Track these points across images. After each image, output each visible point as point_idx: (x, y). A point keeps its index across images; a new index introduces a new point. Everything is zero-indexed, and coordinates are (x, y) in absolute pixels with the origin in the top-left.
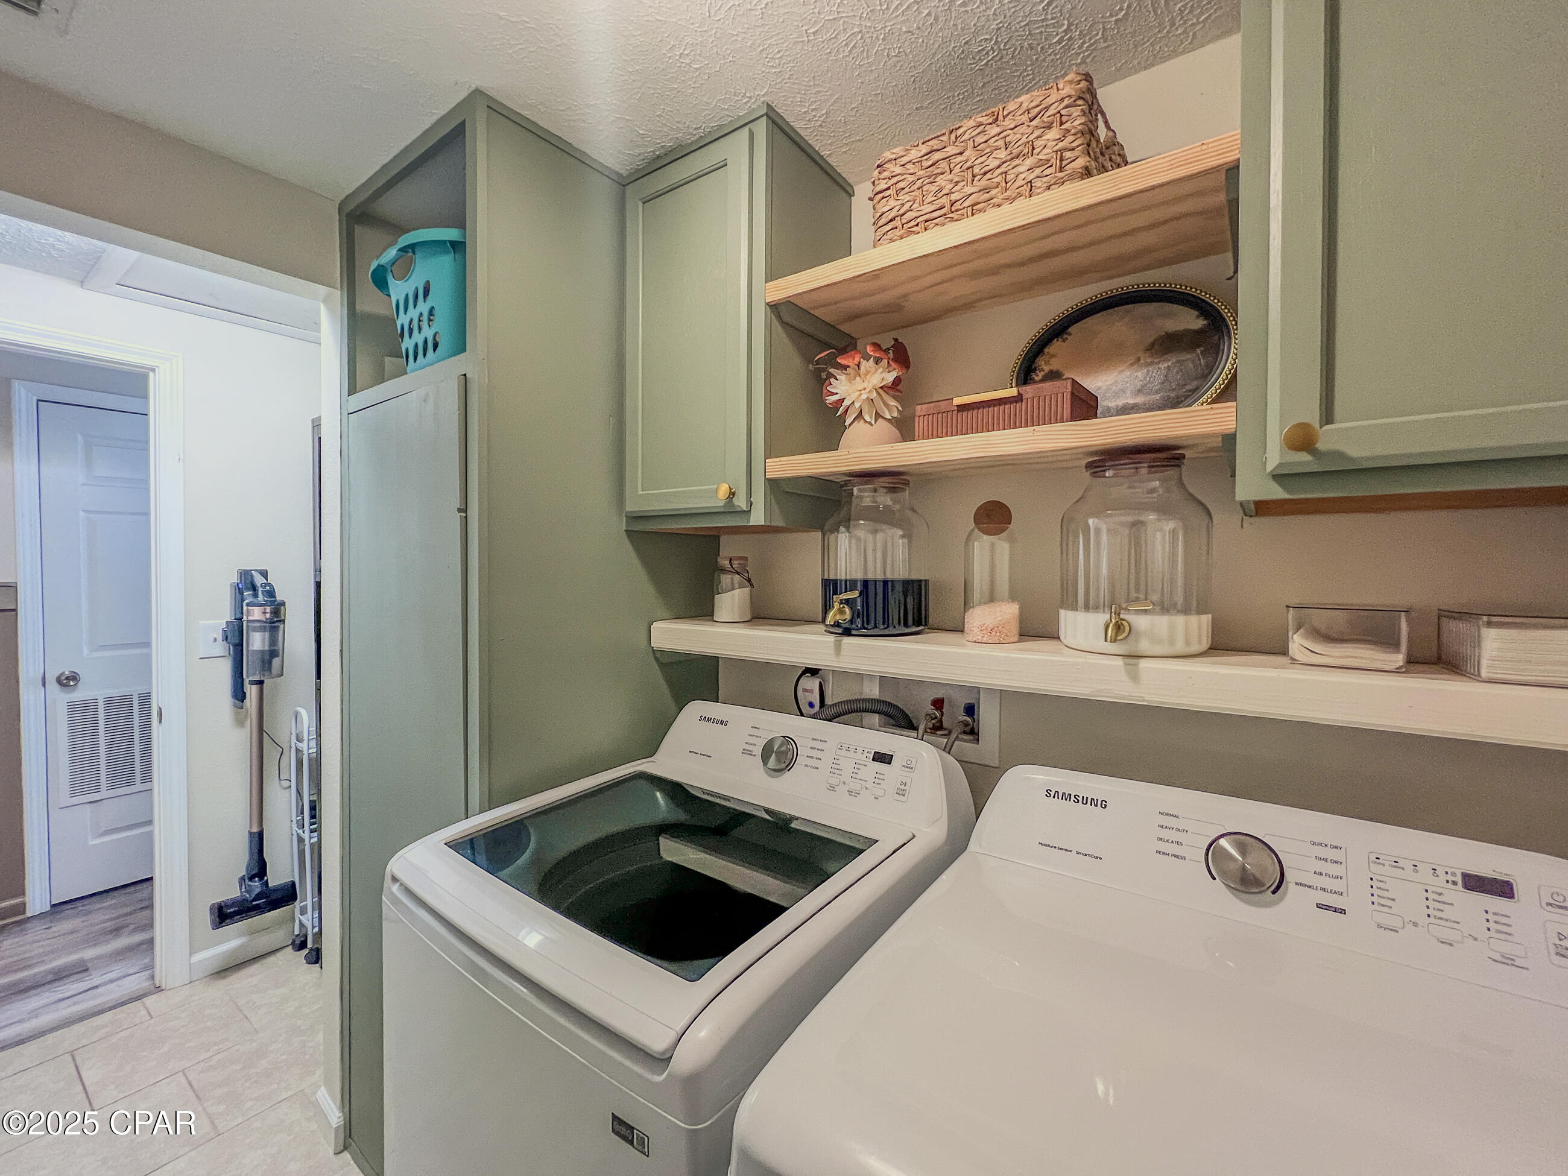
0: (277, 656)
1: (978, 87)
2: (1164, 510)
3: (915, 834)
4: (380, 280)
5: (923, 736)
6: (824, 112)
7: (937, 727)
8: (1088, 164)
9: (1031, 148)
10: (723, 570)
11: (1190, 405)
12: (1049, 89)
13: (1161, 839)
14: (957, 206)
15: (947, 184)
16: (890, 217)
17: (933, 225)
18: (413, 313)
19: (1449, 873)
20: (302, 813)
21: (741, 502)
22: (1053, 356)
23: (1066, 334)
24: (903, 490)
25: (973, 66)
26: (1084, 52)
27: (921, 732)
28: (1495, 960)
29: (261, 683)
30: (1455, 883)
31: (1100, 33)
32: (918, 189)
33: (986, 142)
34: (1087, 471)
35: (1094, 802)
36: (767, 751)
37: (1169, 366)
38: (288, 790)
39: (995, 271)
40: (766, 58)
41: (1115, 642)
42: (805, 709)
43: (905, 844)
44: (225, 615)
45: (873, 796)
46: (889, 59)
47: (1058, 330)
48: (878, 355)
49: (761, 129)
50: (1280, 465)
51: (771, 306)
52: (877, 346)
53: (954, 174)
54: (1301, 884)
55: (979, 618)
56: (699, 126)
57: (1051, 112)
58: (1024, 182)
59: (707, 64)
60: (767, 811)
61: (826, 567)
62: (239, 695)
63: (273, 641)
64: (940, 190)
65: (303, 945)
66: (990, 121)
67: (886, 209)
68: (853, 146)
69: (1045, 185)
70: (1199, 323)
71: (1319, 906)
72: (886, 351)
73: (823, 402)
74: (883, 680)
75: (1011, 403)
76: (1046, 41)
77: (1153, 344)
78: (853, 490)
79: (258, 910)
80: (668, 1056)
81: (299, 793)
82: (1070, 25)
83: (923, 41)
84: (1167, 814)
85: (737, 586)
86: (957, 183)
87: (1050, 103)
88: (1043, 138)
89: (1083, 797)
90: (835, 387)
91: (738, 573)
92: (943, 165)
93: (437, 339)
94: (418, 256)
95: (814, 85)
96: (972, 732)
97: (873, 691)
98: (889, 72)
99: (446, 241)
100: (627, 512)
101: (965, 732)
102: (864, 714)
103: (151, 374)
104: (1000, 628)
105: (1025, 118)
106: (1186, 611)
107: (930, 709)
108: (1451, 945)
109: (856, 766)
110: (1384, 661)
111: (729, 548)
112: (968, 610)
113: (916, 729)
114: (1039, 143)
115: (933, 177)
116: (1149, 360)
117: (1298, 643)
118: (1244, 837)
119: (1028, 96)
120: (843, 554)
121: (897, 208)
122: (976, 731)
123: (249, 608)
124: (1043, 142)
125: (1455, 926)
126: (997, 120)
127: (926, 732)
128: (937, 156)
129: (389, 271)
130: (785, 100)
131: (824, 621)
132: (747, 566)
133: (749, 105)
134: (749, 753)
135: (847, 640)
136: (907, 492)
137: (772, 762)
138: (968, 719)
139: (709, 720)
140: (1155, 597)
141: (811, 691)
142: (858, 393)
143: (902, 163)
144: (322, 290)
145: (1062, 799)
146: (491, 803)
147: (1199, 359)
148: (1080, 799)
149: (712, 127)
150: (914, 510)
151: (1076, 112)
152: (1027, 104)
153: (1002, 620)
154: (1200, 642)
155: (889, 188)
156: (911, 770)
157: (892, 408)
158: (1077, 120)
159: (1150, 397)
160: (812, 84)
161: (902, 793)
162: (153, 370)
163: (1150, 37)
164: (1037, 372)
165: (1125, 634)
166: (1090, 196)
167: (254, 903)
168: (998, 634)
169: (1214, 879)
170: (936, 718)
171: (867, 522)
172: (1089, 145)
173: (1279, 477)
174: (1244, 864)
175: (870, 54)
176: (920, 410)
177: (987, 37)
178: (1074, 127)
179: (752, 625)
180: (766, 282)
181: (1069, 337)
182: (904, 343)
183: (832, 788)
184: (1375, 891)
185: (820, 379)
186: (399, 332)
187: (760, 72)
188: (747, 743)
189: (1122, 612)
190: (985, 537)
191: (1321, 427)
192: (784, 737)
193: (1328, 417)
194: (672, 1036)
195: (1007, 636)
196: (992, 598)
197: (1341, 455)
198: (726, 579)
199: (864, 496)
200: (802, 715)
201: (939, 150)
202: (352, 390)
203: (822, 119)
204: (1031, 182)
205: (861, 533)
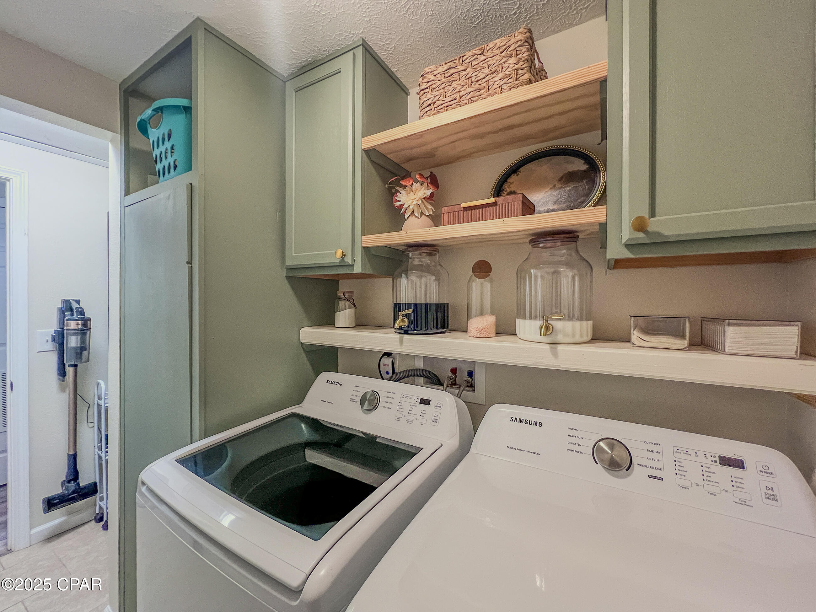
0: (86, 350)
1: (473, 37)
2: (569, 265)
3: (442, 444)
4: (143, 128)
5: (446, 390)
6: (393, 46)
7: (453, 384)
8: (530, 77)
9: (501, 68)
10: (340, 299)
11: (584, 207)
12: (510, 36)
13: (570, 443)
14: (463, 98)
15: (458, 87)
16: (428, 103)
17: (451, 108)
18: (162, 148)
19: (713, 456)
20: (101, 442)
21: (349, 260)
22: (512, 183)
23: (518, 171)
24: (435, 255)
25: (471, 24)
26: (527, 20)
27: (445, 386)
28: (736, 502)
29: (76, 366)
30: (716, 462)
31: (535, 10)
32: (443, 88)
33: (478, 64)
34: (530, 244)
35: (536, 424)
36: (363, 400)
37: (570, 190)
38: (93, 429)
39: (482, 136)
40: (362, 11)
41: (545, 336)
42: (385, 375)
43: (437, 450)
44: (55, 326)
45: (420, 423)
46: (428, 17)
47: (514, 170)
48: (422, 180)
49: (359, 52)
50: (629, 239)
51: (365, 151)
52: (421, 175)
53: (462, 81)
54: (641, 465)
55: (475, 324)
56: (325, 49)
57: (512, 48)
58: (498, 86)
59: (330, 13)
60: (363, 433)
61: (395, 297)
62: (62, 373)
63: (83, 341)
64: (455, 89)
65: (101, 519)
66: (480, 53)
67: (426, 99)
68: (408, 67)
69: (509, 88)
70: (584, 167)
71: (649, 476)
72: (427, 178)
73: (393, 205)
74: (426, 359)
75: (491, 206)
76: (508, 13)
77: (562, 178)
78: (409, 254)
79: (73, 500)
80: (300, 589)
81: (99, 430)
82: (520, 4)
83: (445, 8)
84: (573, 429)
85: (347, 307)
86: (463, 86)
87: (511, 43)
88: (508, 62)
89: (530, 421)
90: (400, 198)
91: (348, 300)
92: (456, 76)
93: (177, 163)
94: (165, 115)
95: (388, 29)
96: (471, 386)
97: (420, 364)
98: (427, 25)
99: (180, 106)
100: (286, 266)
101: (468, 386)
102: (416, 377)
103: (8, 183)
104: (486, 329)
105: (498, 52)
106: (580, 319)
107: (450, 374)
108: (715, 495)
109: (411, 407)
110: (679, 344)
111: (344, 287)
112: (469, 320)
113: (441, 384)
114: (505, 65)
115: (451, 82)
116: (560, 186)
117: (636, 335)
118: (612, 441)
119: (499, 40)
120: (404, 288)
121: (432, 99)
122: (473, 385)
123: (68, 322)
124: (507, 65)
125: (717, 484)
126: (483, 52)
127: (447, 386)
128: (452, 71)
129: (148, 123)
130: (372, 37)
131: (394, 327)
132: (353, 296)
133: (353, 39)
134: (354, 401)
135: (406, 337)
136: (437, 256)
137: (366, 406)
138: (469, 379)
139: (332, 382)
140: (565, 311)
141: (388, 366)
142: (411, 201)
143: (434, 74)
144: (109, 134)
145: (519, 422)
146: (206, 434)
147: (585, 186)
148: (528, 422)
149: (333, 50)
150: (440, 265)
151: (524, 49)
152: (499, 44)
153: (487, 325)
154: (587, 336)
155: (427, 88)
156: (440, 408)
157: (429, 210)
158: (524, 54)
159: (561, 205)
160: (387, 29)
161: (435, 421)
162: (9, 180)
163: (560, 15)
164: (504, 192)
165: (550, 332)
166: (532, 93)
167: (70, 496)
168: (485, 332)
169: (597, 464)
170: (453, 378)
171: (416, 272)
172: (531, 67)
173: (628, 246)
174: (612, 455)
175: (417, 13)
176: (444, 210)
177: (478, 8)
178: (523, 57)
179: (356, 329)
180: (362, 138)
181: (519, 173)
182: (435, 174)
183: (398, 419)
184: (677, 467)
185: (391, 193)
186: (154, 159)
187: (359, 20)
188: (352, 395)
189: (549, 319)
190: (478, 280)
191: (649, 218)
192: (372, 391)
193: (653, 214)
194: (303, 577)
195: (489, 333)
196: (482, 313)
197: (658, 234)
198: (342, 304)
199: (416, 258)
200: (383, 379)
201: (453, 68)
202: (127, 193)
203: (392, 50)
204: (501, 86)
205: (413, 278)
